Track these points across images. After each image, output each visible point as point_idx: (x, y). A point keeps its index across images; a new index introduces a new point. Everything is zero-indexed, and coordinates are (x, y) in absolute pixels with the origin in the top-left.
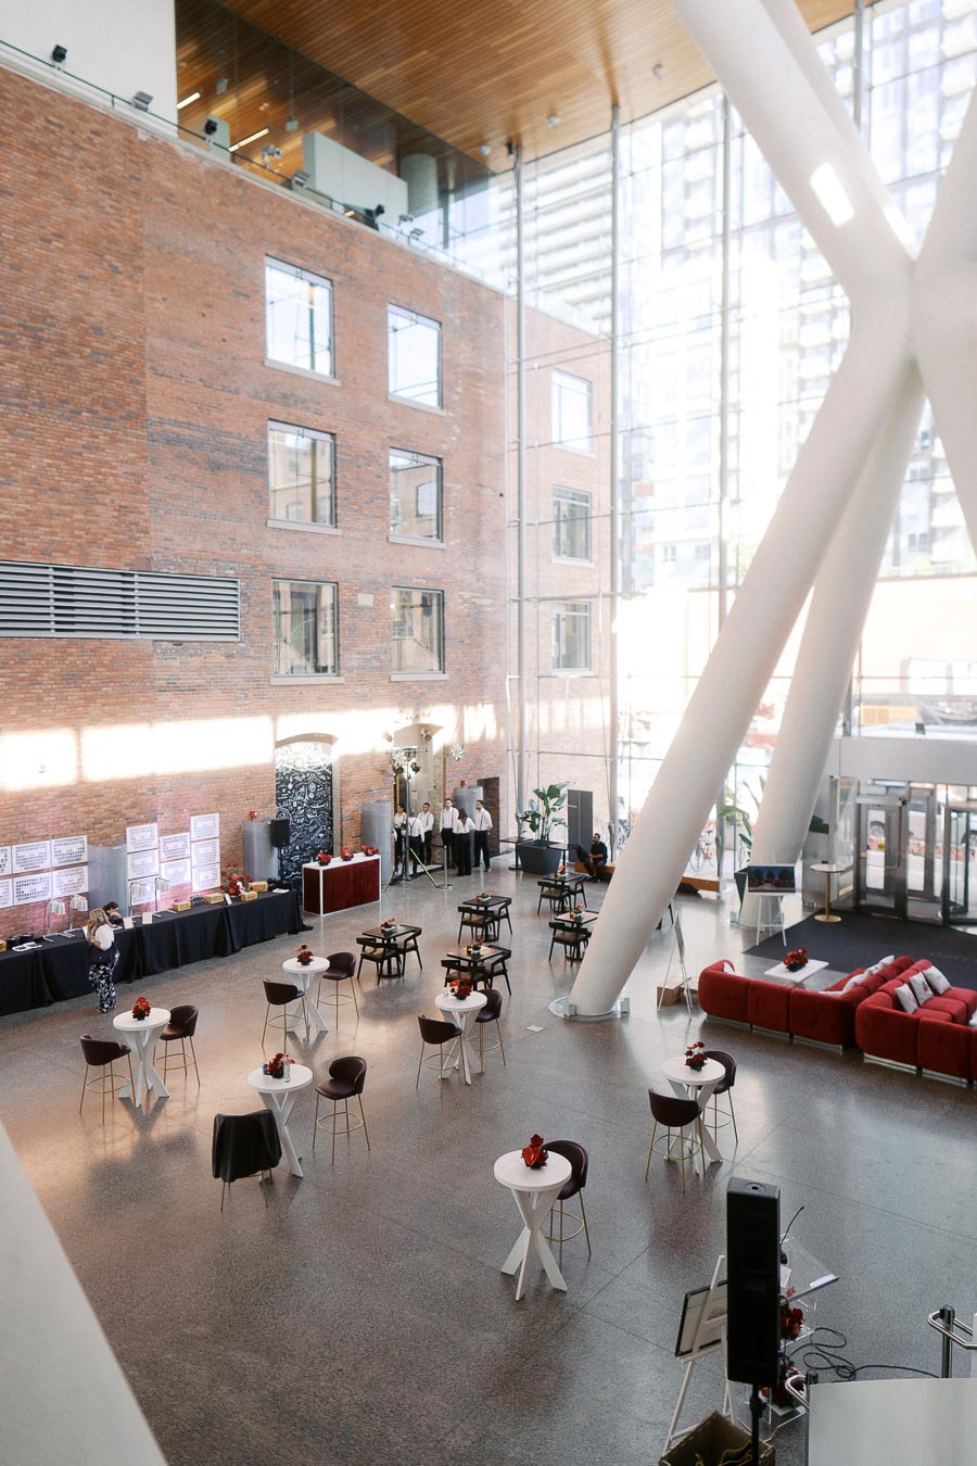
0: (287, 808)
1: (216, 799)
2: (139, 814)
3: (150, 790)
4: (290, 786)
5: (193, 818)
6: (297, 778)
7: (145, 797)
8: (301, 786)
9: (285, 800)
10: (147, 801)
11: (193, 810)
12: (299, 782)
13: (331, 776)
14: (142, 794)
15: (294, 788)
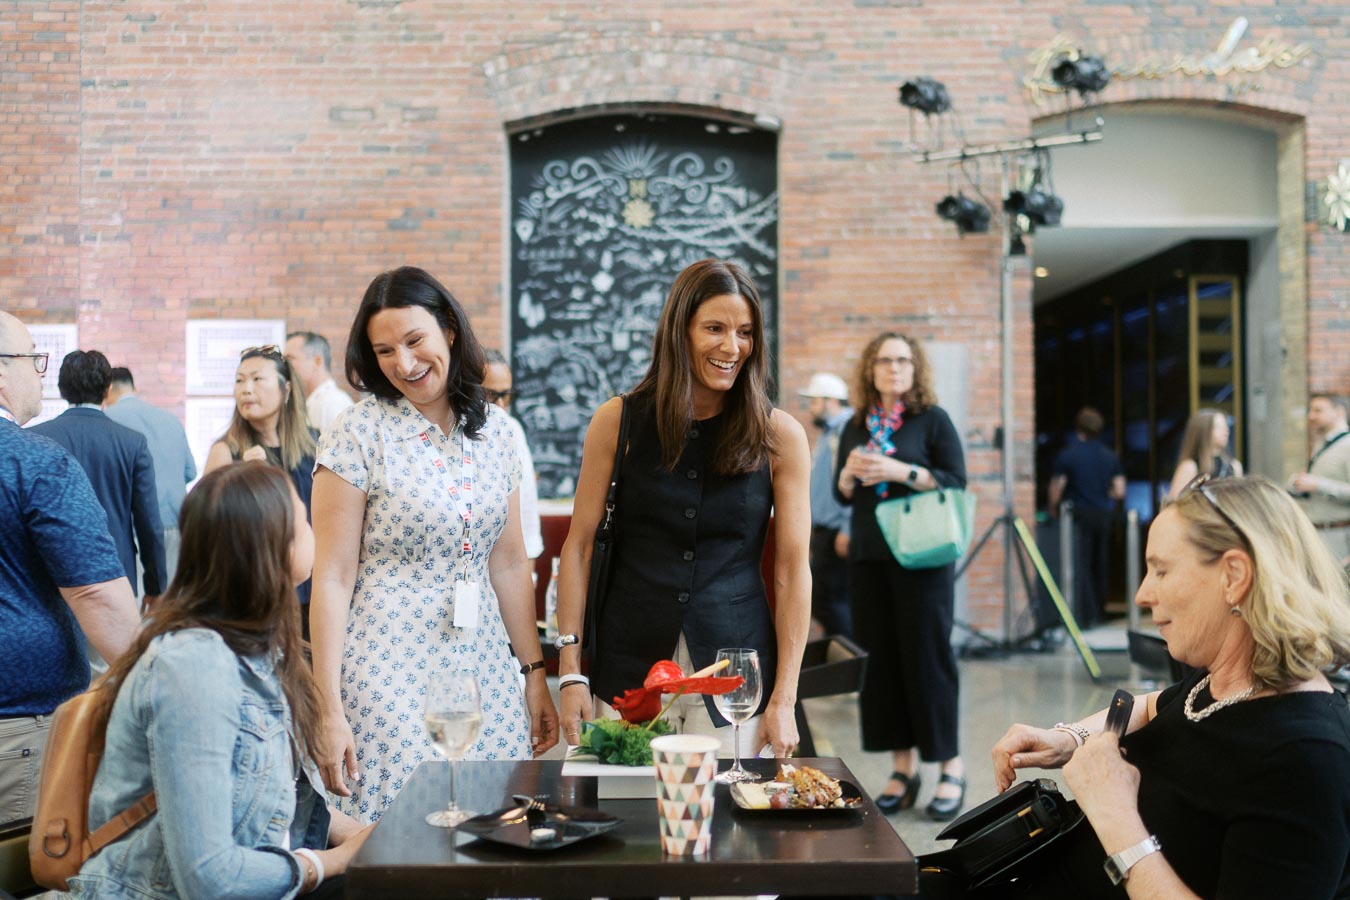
0: (590, 348)
1: (278, 280)
2: (23, 294)
3: (57, 229)
4: (603, 282)
5: (194, 329)
6: (633, 259)
7: (42, 250)
8: (647, 286)
9: (581, 323)
10: (48, 258)
11: (199, 302)
12: (636, 273)
13: (772, 264)
14: (32, 239)
15: (617, 288)
